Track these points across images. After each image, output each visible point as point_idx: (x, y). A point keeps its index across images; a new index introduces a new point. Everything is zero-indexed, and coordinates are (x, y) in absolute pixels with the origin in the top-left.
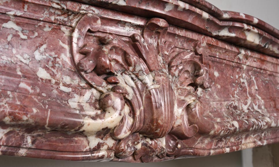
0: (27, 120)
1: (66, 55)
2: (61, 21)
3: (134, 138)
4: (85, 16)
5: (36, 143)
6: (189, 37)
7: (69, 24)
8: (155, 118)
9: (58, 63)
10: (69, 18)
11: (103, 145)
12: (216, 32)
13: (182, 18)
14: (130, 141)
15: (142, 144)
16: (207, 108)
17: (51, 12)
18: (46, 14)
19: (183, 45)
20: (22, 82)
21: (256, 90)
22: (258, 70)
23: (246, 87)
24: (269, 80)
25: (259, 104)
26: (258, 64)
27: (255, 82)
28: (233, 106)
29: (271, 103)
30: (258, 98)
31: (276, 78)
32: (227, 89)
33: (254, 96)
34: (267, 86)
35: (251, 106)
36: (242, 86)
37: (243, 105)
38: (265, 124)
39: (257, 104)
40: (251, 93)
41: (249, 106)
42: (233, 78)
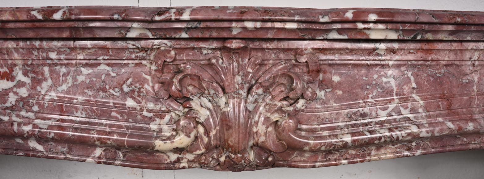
0: (111, 144)
1: (148, 85)
2: (141, 57)
3: (218, 151)
4: (159, 50)
5: (126, 157)
6: (283, 47)
7: (148, 58)
8: (226, 138)
9: (142, 92)
10: (147, 53)
11: (183, 159)
12: (324, 36)
13: (258, 36)
14: (215, 154)
15: (226, 157)
16: (314, 119)
17: (131, 51)
18: (127, 54)
19: (278, 56)
20: (113, 111)
21: (414, 88)
22: (420, 63)
23: (392, 87)
24: (445, 72)
25: (413, 106)
26: (420, 55)
27: (412, 79)
28: (359, 114)
29: (440, 104)
30: (415, 98)
31: (463, 67)
32: (355, 94)
33: (408, 97)
34: (438, 80)
35: (396, 110)
36: (383, 87)
37: (379, 112)
38: (407, 135)
39: (410, 107)
40: (402, 93)
41: (391, 111)
42: (366, 79)
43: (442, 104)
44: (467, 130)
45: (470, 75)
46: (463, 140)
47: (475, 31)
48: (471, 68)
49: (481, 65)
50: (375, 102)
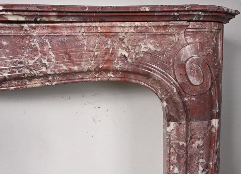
21: (50, 48)
22: (51, 34)
23: (37, 48)
24: (67, 39)
25: (48, 58)
26: (50, 30)
27: (48, 43)
28: (18, 62)
29: (64, 56)
30: (50, 54)
31: (77, 37)
32: (16, 52)
33: (47, 53)
34: (64, 44)
35: (39, 60)
36: (32, 48)
37: (29, 61)
38: (39, 73)
39: (47, 58)
40: (43, 51)
41: (36, 60)
42: (22, 43)
43: (65, 56)
44: (75, 70)
45: (82, 41)
46: (79, 76)
47: (70, 16)
48: (82, 37)
49: (88, 35)
50: (27, 56)
